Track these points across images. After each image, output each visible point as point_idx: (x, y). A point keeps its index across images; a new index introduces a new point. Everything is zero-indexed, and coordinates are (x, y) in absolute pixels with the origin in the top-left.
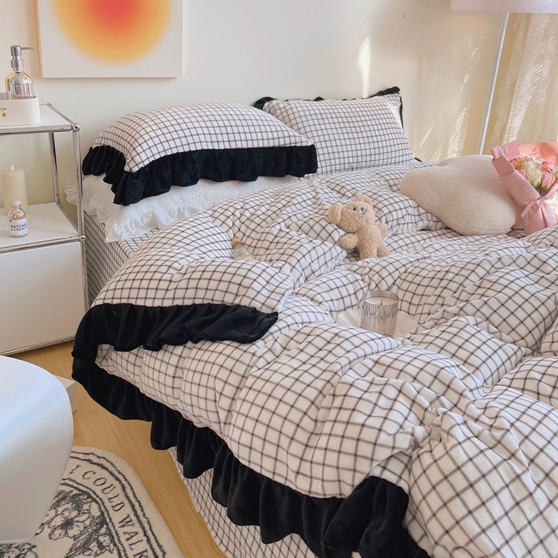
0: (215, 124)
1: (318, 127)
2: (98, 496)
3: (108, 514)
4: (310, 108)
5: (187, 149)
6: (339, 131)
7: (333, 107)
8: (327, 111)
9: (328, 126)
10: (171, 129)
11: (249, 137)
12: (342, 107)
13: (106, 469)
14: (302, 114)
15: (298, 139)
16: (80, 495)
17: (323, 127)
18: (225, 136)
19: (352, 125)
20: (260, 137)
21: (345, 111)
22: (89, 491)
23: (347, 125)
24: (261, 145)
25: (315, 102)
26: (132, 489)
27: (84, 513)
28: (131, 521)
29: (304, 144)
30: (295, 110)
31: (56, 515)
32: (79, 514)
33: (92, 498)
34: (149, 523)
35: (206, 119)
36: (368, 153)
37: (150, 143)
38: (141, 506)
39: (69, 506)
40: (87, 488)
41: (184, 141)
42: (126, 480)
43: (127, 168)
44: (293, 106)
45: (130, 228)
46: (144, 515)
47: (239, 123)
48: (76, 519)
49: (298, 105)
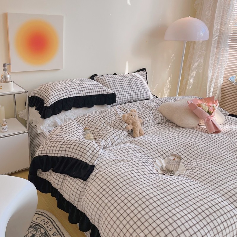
0: (77, 87)
1: (115, 85)
2: (43, 226)
3: (48, 232)
4: (112, 78)
5: (67, 97)
6: (124, 86)
7: (121, 77)
8: (118, 79)
9: (119, 85)
10: (61, 90)
11: (90, 91)
12: (124, 77)
13: (45, 216)
14: (109, 80)
15: (109, 91)
16: (36, 226)
17: (117, 85)
18: (81, 91)
19: (128, 84)
20: (94, 91)
21: (125, 78)
22: (39, 224)
23: (126, 84)
24: (95, 94)
25: (113, 76)
26: (55, 223)
27: (39, 232)
28: (56, 234)
29: (111, 93)
30: (106, 79)
31: (29, 233)
32: (37, 232)
33: (41, 226)
34: (63, 234)
35: (74, 85)
36: (135, 94)
37: (54, 95)
38: (59, 229)
39: (33, 230)
40: (38, 223)
41: (66, 94)
42: (52, 220)
43: (45, 105)
44: (105, 78)
45: (47, 127)
46: (61, 232)
47: (86, 86)
48: (36, 234)
49: (107, 77)
